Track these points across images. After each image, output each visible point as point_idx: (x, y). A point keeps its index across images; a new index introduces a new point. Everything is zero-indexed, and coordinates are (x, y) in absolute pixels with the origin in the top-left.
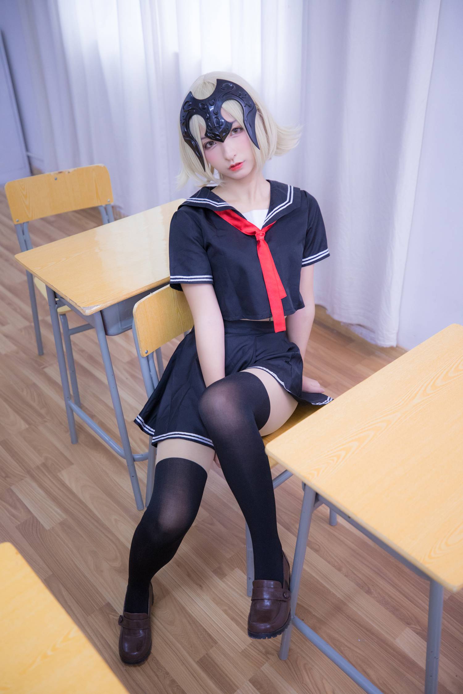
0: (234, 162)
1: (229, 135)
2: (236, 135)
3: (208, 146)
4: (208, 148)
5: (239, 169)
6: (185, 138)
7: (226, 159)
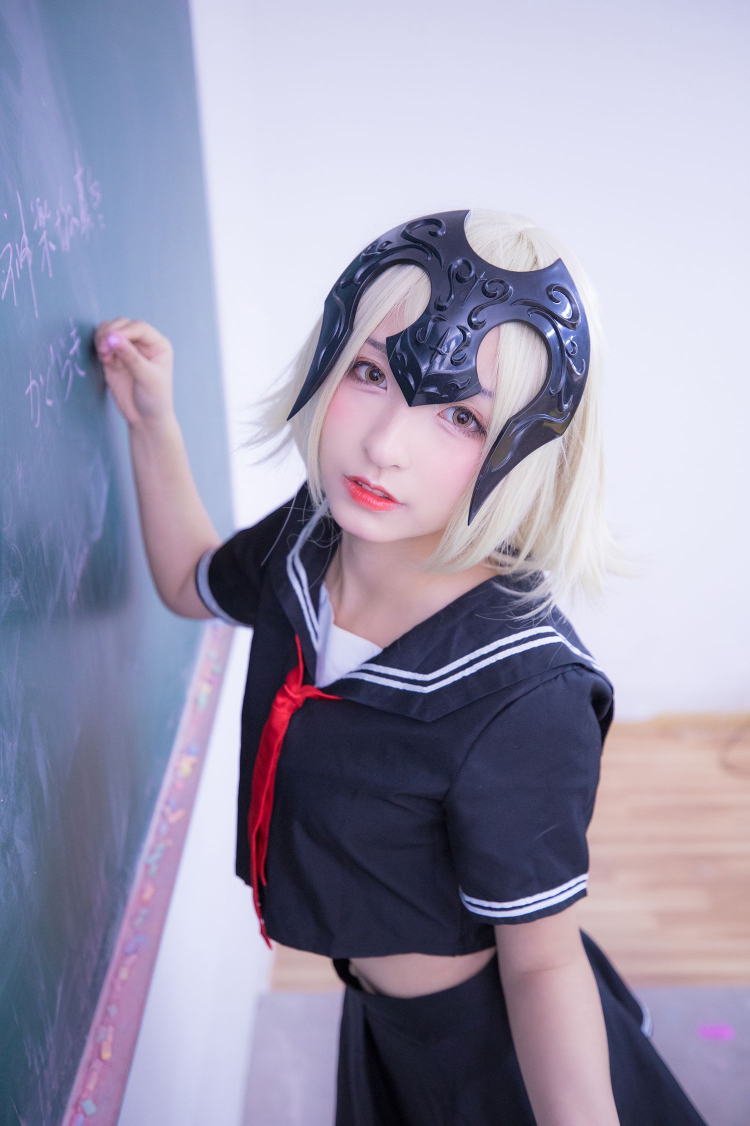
0: (378, 476)
1: (437, 408)
2: (450, 426)
3: (363, 372)
4: (356, 375)
5: (370, 509)
6: (334, 295)
7: (366, 452)
